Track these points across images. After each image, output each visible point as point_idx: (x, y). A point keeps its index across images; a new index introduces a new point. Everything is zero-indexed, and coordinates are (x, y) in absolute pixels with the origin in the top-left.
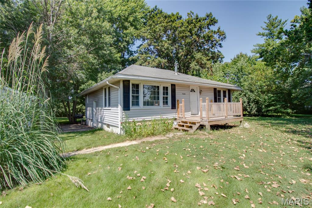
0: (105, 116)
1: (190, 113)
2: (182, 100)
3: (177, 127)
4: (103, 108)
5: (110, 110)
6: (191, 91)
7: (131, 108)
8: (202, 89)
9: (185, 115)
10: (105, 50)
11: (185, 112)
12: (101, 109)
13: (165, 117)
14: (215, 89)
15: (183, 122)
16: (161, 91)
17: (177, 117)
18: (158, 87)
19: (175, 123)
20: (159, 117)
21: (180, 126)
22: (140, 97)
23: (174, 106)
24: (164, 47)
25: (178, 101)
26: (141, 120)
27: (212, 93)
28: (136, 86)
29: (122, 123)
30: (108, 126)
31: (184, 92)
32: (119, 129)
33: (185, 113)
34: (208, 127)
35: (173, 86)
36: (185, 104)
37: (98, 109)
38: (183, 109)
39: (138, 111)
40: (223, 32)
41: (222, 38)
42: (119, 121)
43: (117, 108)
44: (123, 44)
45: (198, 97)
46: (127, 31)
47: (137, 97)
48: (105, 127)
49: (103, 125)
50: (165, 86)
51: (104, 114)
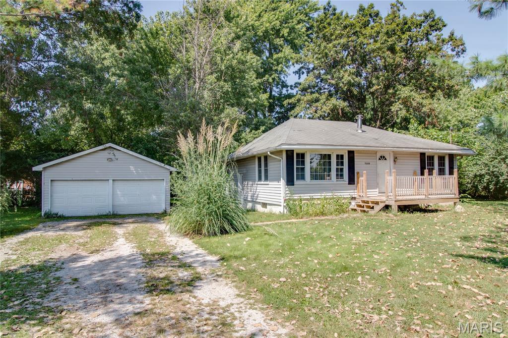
0: (260, 193)
1: (377, 190)
2: (364, 172)
3: (356, 207)
4: (256, 183)
5: (268, 184)
6: (380, 159)
7: (295, 183)
8: (397, 156)
9: (368, 193)
10: (250, 97)
11: (368, 189)
12: (252, 184)
13: (339, 194)
14: (422, 155)
15: (364, 202)
16: (334, 160)
17: (356, 196)
18: (329, 156)
19: (353, 203)
20: (331, 194)
21: (360, 206)
22: (306, 169)
23: (352, 181)
24: (343, 80)
25: (358, 173)
26: (309, 197)
27: (417, 160)
28: (301, 156)
29: (285, 200)
30: (265, 205)
31: (368, 161)
32: (282, 207)
33: (368, 191)
34: (395, 208)
35: (351, 154)
36: (367, 178)
37: (247, 184)
38: (365, 184)
39: (303, 186)
40: (461, 40)
41: (459, 52)
42: (282, 198)
43: (278, 182)
44: (273, 76)
45: (392, 168)
46: (280, 55)
47: (303, 169)
48: (259, 208)
49: (256, 205)
50: (340, 153)
51: (258, 191)
